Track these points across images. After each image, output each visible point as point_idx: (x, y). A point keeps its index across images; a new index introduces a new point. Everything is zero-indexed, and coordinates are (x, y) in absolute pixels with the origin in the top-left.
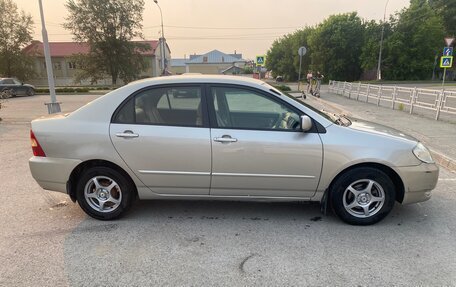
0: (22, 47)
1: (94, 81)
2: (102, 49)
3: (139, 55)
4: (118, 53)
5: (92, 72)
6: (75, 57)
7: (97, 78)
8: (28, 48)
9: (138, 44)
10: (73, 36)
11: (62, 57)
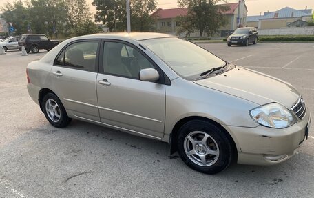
0: (151, 13)
1: (189, 33)
2: (196, 11)
3: (221, 15)
4: (206, 13)
5: (187, 28)
6: (178, 18)
7: (191, 32)
8: (154, 14)
9: (221, 7)
10: (178, 4)
11: (170, 19)
